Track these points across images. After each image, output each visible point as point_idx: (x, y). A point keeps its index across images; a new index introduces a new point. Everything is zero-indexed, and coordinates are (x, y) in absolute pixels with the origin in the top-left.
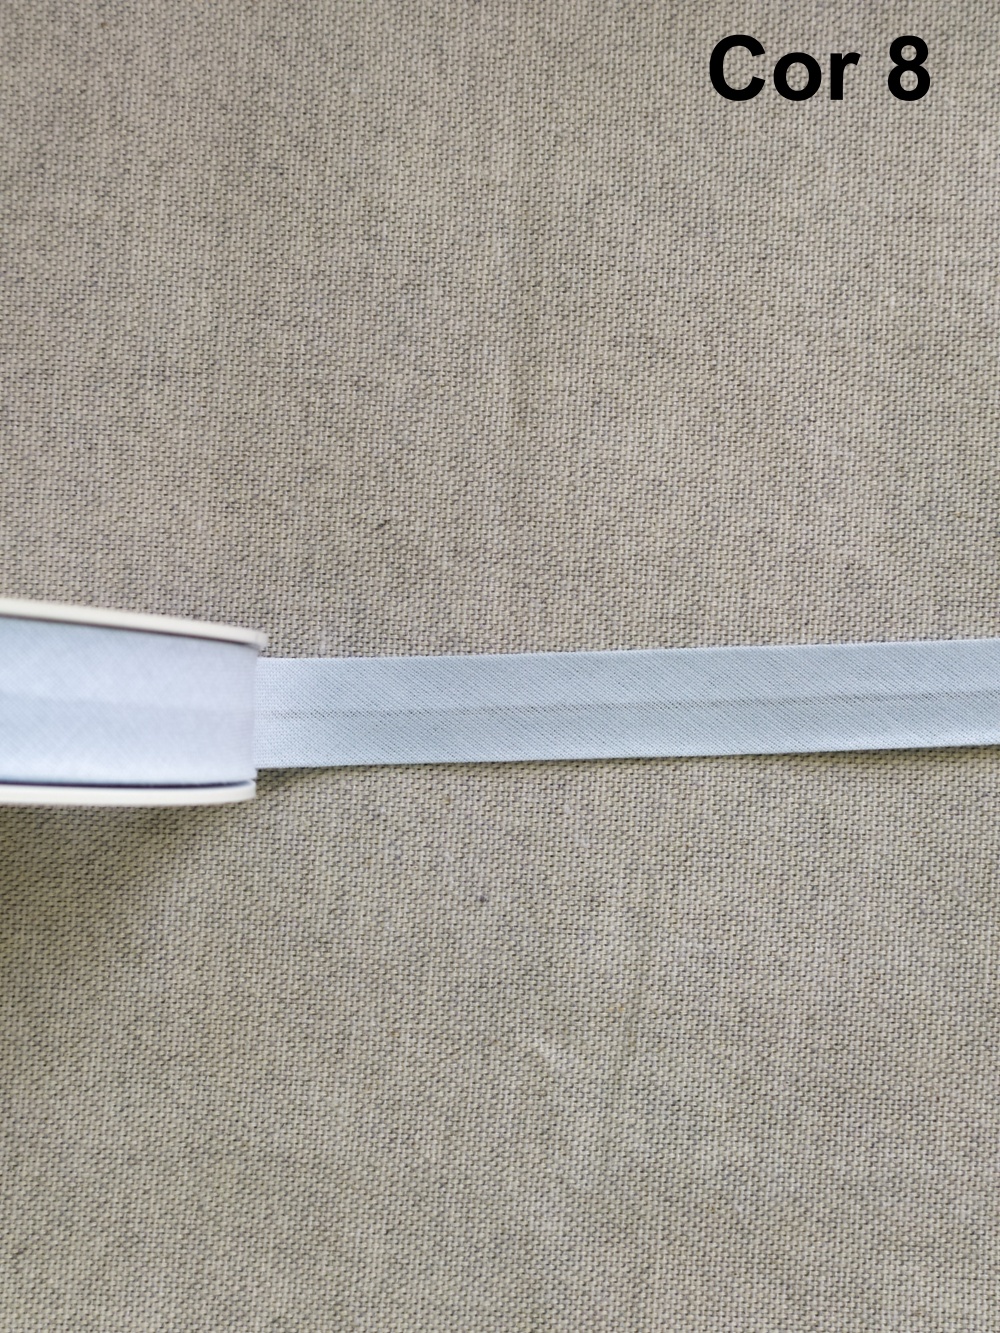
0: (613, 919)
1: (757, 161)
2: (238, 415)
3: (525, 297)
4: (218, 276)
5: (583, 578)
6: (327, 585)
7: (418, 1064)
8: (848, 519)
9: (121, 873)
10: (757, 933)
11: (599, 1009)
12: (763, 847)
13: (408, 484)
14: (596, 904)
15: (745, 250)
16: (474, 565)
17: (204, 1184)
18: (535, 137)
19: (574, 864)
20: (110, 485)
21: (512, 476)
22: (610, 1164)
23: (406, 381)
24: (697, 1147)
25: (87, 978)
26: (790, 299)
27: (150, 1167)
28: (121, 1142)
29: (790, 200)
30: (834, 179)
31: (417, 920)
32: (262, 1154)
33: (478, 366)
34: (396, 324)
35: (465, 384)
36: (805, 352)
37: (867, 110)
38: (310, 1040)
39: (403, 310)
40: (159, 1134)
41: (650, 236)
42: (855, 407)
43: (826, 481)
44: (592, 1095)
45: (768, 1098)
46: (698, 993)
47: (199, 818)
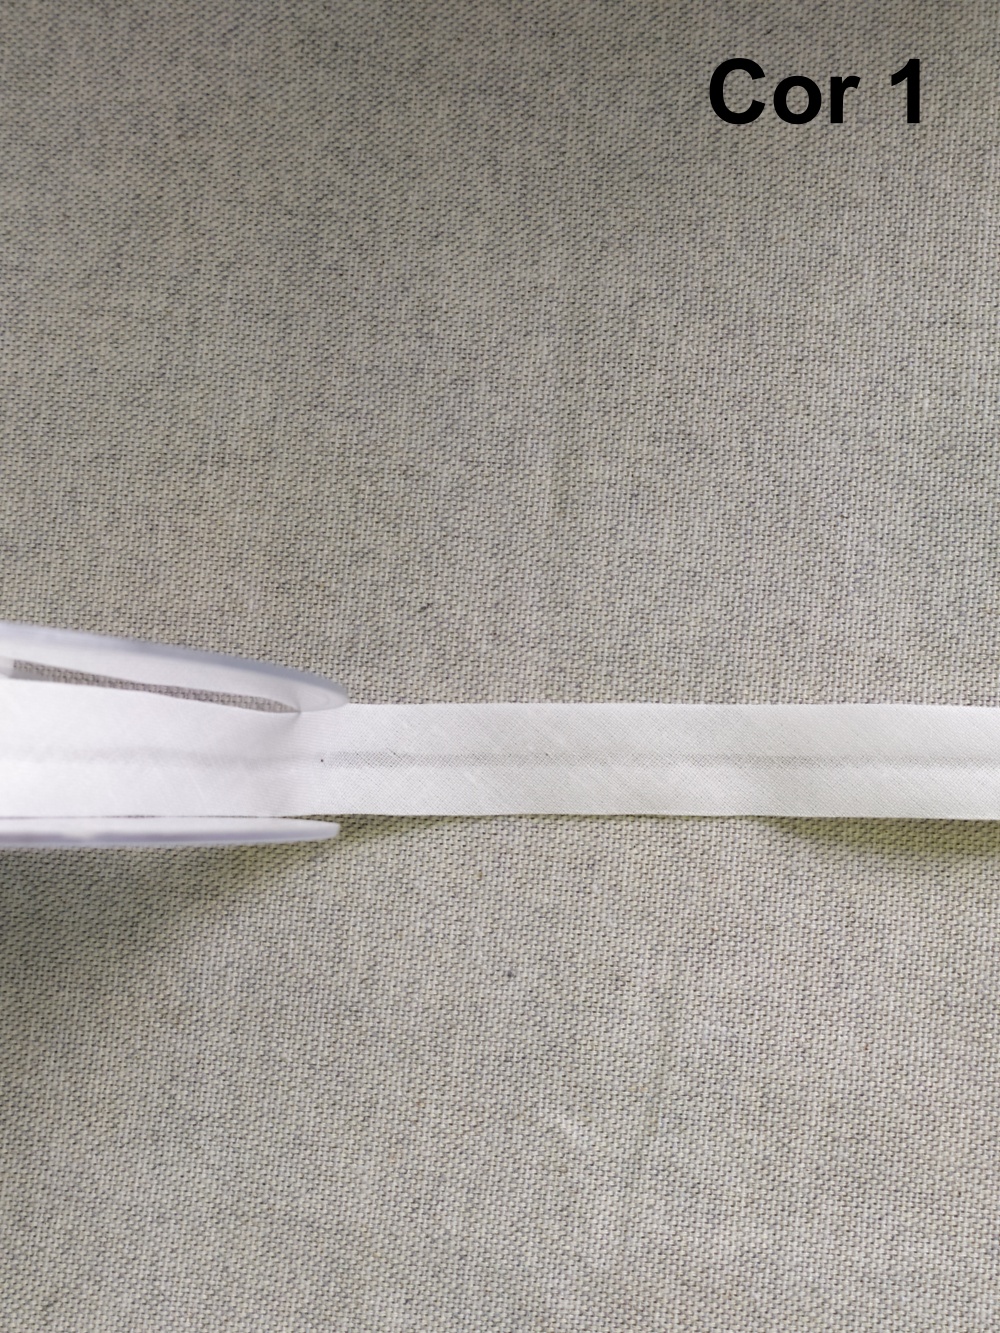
0: (637, 998)
1: (795, 267)
2: (291, 501)
3: (569, 394)
4: (278, 370)
5: (617, 664)
6: (370, 664)
7: (442, 1135)
8: (879, 613)
9: (163, 935)
10: (781, 1019)
11: (622, 1088)
12: (788, 934)
13: (451, 570)
14: (621, 983)
15: (783, 352)
16: (512, 648)
17: (230, 1245)
18: (583, 243)
19: (601, 943)
20: (169, 564)
21: (551, 564)
22: (628, 1244)
23: (452, 471)
24: (716, 1231)
25: (127, 1037)
26: (825, 400)
27: (178, 1226)
28: (152, 1200)
29: (828, 305)
30: (871, 286)
31: (446, 993)
32: (287, 1218)
33: (522, 458)
34: (445, 417)
35: (509, 475)
36: (839, 451)
37: (904, 220)
38: (337, 1107)
39: (452, 404)
40: (189, 1194)
41: (691, 338)
42: (888, 504)
43: (858, 575)
44: (612, 1174)
45: (788, 1184)
46: (719, 1076)
47: (240, 885)
